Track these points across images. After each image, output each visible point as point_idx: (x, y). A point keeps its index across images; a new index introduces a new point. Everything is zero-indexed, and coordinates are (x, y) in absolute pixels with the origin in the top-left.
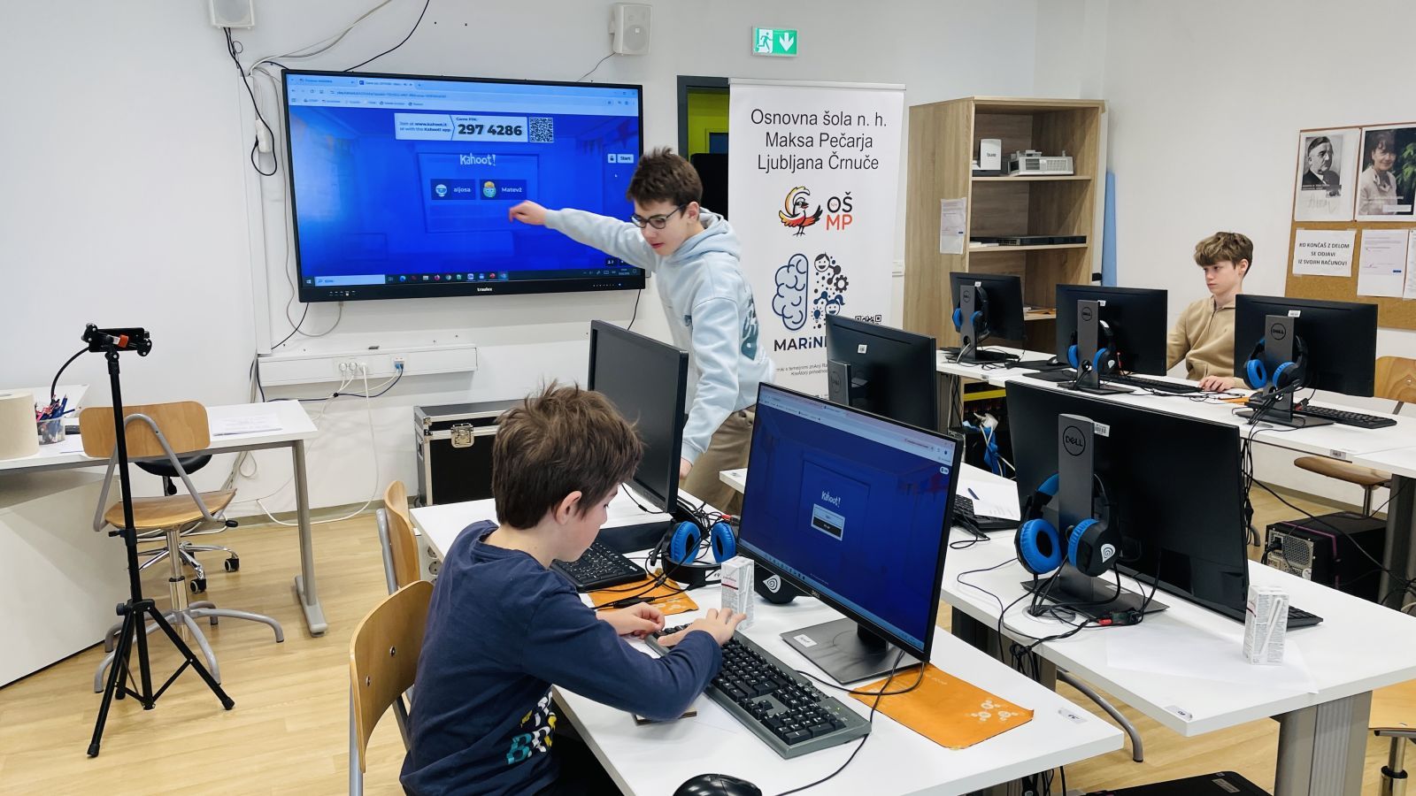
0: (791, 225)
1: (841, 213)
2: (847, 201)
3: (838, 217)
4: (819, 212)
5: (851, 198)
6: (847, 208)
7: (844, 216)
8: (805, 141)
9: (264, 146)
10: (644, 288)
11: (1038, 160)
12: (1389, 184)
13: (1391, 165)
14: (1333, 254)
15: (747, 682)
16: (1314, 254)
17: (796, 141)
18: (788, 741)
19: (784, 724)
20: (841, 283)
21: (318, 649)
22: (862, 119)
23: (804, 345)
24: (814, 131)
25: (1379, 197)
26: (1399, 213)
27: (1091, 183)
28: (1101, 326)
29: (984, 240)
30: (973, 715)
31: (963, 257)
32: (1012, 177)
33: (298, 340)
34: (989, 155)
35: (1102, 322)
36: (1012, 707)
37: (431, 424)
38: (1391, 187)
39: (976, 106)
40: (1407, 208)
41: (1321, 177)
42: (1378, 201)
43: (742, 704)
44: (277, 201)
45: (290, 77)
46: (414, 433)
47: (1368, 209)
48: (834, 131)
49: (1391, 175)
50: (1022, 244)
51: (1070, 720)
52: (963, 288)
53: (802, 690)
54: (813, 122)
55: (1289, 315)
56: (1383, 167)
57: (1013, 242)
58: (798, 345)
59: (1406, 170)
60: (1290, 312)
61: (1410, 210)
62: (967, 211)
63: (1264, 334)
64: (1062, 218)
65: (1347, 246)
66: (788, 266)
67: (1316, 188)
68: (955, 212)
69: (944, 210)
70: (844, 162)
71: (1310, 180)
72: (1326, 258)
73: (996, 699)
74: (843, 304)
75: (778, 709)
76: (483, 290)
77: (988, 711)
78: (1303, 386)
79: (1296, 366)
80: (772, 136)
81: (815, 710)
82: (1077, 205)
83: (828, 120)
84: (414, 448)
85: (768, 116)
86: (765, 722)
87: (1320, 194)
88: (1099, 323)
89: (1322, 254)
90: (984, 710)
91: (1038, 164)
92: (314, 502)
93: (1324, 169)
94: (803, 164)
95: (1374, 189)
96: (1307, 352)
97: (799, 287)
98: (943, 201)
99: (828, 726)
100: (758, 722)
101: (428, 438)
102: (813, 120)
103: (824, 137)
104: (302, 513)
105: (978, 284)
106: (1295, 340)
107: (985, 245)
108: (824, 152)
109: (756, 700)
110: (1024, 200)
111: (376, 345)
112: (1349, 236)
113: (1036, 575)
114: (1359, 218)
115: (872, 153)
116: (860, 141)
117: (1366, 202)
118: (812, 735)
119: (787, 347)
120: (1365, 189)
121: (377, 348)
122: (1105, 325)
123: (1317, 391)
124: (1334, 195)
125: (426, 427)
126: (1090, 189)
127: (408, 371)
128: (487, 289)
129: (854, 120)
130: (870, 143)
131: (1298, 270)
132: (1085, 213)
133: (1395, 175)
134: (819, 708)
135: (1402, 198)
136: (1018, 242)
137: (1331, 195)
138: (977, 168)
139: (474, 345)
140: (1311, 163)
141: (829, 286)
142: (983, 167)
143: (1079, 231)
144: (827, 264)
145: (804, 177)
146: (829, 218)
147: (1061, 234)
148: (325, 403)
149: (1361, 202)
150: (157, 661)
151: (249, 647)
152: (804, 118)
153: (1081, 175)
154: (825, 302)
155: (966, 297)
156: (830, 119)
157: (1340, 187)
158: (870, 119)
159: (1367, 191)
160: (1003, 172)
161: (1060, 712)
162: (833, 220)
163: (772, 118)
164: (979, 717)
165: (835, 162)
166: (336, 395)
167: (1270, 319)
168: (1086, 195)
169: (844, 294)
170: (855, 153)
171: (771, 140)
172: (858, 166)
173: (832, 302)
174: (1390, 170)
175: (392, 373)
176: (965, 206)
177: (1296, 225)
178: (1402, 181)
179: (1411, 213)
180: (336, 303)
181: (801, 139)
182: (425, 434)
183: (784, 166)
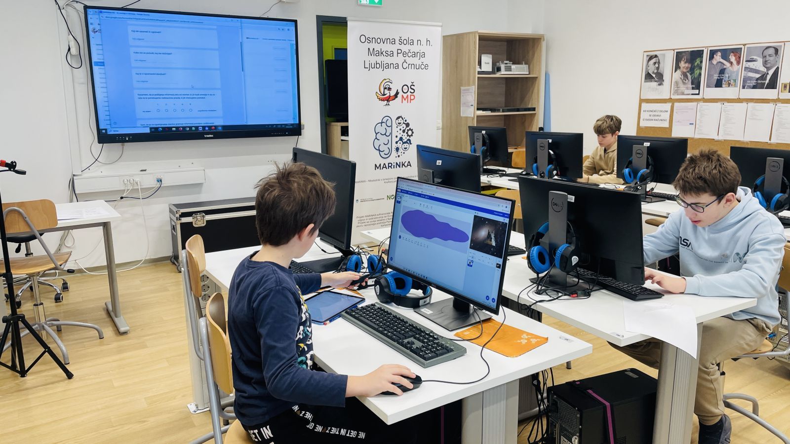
0: (383, 100)
1: (409, 93)
2: (412, 87)
3: (407, 96)
4: (397, 93)
5: (414, 86)
6: (412, 91)
7: (411, 95)
8: (389, 53)
9: (74, 51)
10: (301, 135)
11: (511, 66)
12: (688, 79)
13: (689, 69)
14: (660, 116)
15: (399, 332)
16: (650, 116)
17: (384, 53)
18: (425, 359)
19: (422, 351)
20: (410, 133)
21: (124, 342)
22: (419, 41)
23: (391, 167)
24: (394, 48)
25: (683, 86)
26: (692, 94)
27: (538, 79)
28: (549, 153)
29: (484, 110)
30: (518, 341)
31: (473, 118)
32: (498, 75)
33: (98, 166)
34: (486, 63)
35: (550, 151)
36: (536, 337)
37: (180, 214)
38: (689, 81)
39: (479, 36)
40: (697, 91)
41: (654, 76)
42: (682, 88)
43: (398, 343)
44: (82, 84)
45: (90, 11)
46: (169, 219)
47: (677, 92)
48: (405, 48)
49: (688, 74)
50: (503, 112)
51: (566, 341)
52: (476, 134)
53: (428, 334)
54: (393, 43)
55: (644, 145)
56: (685, 70)
57: (499, 111)
58: (387, 167)
59: (696, 72)
60: (645, 143)
61: (698, 93)
62: (475, 93)
63: (632, 155)
64: (523, 98)
65: (667, 111)
66: (382, 123)
67: (651, 81)
68: (469, 94)
69: (463, 93)
70: (410, 66)
71: (649, 77)
72: (656, 118)
73: (528, 334)
74: (411, 144)
75: (418, 344)
76: (208, 136)
77: (525, 339)
78: (651, 181)
79: (648, 171)
80: (371, 50)
81: (437, 344)
82: (531, 90)
83: (401, 43)
84: (169, 228)
85: (369, 39)
86: (412, 351)
87: (654, 84)
88: (549, 151)
89: (654, 116)
90: (523, 339)
91: (511, 68)
92: (118, 260)
93: (656, 71)
94: (388, 66)
95: (680, 81)
96: (653, 164)
97: (387, 134)
98: (462, 88)
99: (445, 351)
100: (408, 351)
101: (179, 222)
102: (393, 42)
103: (399, 51)
104: (110, 266)
105: (484, 132)
106: (648, 158)
107: (484, 112)
108: (399, 59)
109: (406, 341)
110: (502, 89)
111: (145, 169)
112: (668, 106)
113: (538, 274)
114: (673, 97)
115: (425, 61)
116: (419, 54)
117: (676, 89)
118: (437, 356)
119: (381, 168)
120: (676, 82)
121: (145, 170)
122: (552, 152)
123: (658, 183)
124: (660, 85)
125: (178, 215)
126: (537, 82)
127: (164, 184)
128: (210, 136)
129: (415, 42)
130: (424, 55)
131: (643, 124)
132: (534, 95)
133: (691, 74)
134: (439, 343)
135: (694, 86)
136: (501, 110)
137: (659, 85)
138: (480, 70)
139: (203, 168)
140: (649, 68)
141: (404, 134)
142: (483, 70)
143: (532, 105)
144: (402, 122)
145: (389, 73)
146: (403, 96)
147: (523, 106)
148: (116, 202)
149: (674, 89)
150: (28, 352)
151: (83, 342)
152: (388, 40)
153: (533, 74)
154: (402, 143)
155: (478, 139)
156: (402, 41)
157: (663, 81)
158: (424, 42)
159: (677, 83)
160: (493, 72)
161: (560, 338)
162: (405, 97)
163: (371, 40)
164: (521, 342)
165: (405, 65)
166: (122, 198)
167: (635, 147)
168: (535, 85)
169: (411, 138)
170: (415, 61)
171: (371, 52)
172: (418, 68)
173: (405, 143)
174: (688, 72)
175: (155, 184)
176: (474, 90)
177: (642, 101)
178: (694, 77)
179: (699, 94)
180: (120, 144)
181: (387, 52)
182: (177, 220)
183: (378, 67)
